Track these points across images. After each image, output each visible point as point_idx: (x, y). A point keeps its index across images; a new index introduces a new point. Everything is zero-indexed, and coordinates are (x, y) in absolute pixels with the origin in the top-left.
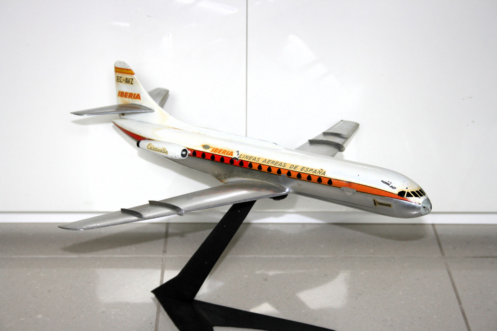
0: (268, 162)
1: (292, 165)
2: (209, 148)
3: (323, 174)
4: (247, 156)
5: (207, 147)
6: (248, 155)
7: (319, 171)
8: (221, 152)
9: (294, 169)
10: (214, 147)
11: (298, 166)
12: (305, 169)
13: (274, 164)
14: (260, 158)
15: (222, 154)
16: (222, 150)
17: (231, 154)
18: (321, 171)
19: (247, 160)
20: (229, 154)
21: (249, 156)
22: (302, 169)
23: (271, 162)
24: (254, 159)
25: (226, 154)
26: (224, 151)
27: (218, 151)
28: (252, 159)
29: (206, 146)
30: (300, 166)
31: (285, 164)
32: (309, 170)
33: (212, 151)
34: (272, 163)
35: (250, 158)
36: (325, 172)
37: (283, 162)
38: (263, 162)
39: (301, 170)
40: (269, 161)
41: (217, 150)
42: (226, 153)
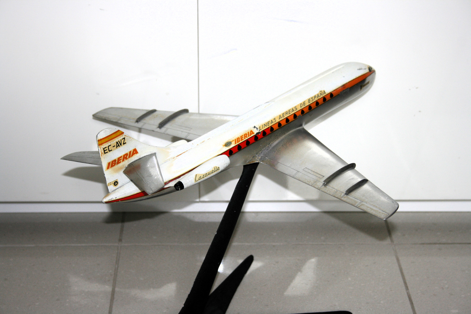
0: (284, 116)
1: (301, 104)
2: (231, 143)
3: (324, 93)
4: (265, 125)
5: (229, 143)
6: (264, 123)
7: (320, 94)
8: (243, 137)
9: (304, 105)
10: (234, 139)
11: (305, 102)
12: (311, 100)
13: (288, 113)
14: (275, 118)
15: (245, 138)
16: (243, 136)
17: (252, 133)
18: (321, 92)
19: (267, 127)
20: (251, 134)
21: (266, 123)
22: (309, 101)
23: (285, 114)
24: (272, 122)
25: (249, 136)
26: (245, 135)
27: (240, 139)
28: (270, 124)
29: (227, 144)
30: (306, 101)
31: (296, 108)
32: (314, 98)
33: (236, 143)
34: (287, 114)
35: (268, 124)
36: (324, 91)
37: (293, 107)
38: (280, 118)
39: (309, 103)
40: (284, 114)
41: (238, 139)
42: (247, 136)
